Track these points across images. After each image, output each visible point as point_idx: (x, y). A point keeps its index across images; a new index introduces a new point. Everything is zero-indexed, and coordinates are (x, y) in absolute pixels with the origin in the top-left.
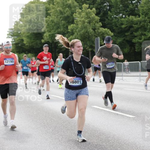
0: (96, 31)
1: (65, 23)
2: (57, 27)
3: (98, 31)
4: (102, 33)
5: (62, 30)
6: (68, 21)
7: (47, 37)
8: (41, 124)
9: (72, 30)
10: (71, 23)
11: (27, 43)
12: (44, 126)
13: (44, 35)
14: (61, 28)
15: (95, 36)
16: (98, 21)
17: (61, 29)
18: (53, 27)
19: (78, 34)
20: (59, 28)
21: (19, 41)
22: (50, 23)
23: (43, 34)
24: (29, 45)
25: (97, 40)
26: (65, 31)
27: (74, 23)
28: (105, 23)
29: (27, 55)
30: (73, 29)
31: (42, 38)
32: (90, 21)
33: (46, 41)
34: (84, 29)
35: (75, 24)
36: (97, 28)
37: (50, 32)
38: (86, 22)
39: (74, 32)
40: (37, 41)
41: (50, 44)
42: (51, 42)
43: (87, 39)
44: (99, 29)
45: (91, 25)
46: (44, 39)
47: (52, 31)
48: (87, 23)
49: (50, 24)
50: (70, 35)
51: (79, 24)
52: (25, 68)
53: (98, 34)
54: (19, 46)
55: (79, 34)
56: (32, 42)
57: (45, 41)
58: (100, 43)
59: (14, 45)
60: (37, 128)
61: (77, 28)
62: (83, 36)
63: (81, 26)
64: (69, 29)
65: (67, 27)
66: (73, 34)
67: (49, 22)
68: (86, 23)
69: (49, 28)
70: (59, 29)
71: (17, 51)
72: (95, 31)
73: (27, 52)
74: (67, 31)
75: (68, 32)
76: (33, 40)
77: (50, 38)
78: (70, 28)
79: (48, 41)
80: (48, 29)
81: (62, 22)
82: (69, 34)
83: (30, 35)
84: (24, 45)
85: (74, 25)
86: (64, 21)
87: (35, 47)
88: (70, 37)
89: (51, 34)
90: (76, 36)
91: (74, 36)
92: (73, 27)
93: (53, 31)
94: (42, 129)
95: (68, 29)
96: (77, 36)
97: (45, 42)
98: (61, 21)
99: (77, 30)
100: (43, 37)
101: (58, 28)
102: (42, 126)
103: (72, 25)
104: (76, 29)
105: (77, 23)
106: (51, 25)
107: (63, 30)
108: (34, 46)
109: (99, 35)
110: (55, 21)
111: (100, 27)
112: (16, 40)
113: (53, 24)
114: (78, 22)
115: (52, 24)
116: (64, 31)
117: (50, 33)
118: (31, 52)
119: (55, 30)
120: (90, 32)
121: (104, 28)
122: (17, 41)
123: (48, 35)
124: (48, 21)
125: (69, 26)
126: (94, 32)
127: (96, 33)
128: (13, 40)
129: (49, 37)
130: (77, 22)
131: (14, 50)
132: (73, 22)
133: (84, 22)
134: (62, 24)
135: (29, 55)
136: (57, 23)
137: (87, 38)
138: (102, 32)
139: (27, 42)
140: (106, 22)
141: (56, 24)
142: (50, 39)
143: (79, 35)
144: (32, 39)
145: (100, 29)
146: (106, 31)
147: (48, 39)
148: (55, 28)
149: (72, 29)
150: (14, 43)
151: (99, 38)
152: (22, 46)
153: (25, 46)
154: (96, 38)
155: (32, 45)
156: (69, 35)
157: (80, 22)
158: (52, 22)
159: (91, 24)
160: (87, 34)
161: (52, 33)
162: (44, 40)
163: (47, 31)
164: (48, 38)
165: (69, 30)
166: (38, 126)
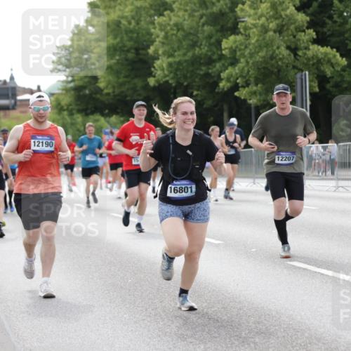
0: (300, 53)
1: (214, 32)
2: (191, 43)
3: (305, 54)
4: (315, 61)
5: (205, 49)
6: (222, 27)
7: (163, 70)
8: (146, 310)
9: (233, 51)
10: (229, 32)
11: (107, 87)
12: (155, 315)
13: (155, 65)
14: (201, 45)
15: (294, 67)
16: (303, 26)
17: (201, 49)
18: (181, 43)
19: (247, 62)
20: (197, 46)
21: (86, 80)
22: (172, 32)
23: (154, 63)
24: (114, 92)
25: (302, 79)
26: (214, 53)
27: (237, 31)
28: (324, 33)
29: (107, 119)
30: (237, 47)
31: (151, 74)
32: (283, 26)
33: (162, 82)
34: (265, 49)
35: (242, 34)
36: (302, 45)
37: (171, 55)
38: (271, 30)
39: (237, 57)
40: (136, 81)
41: (172, 90)
42: (174, 85)
43: (274, 76)
44: (307, 48)
45: (286, 38)
46: (154, 77)
47: (176, 54)
48: (275, 32)
49: (173, 35)
50: (226, 64)
51: (251, 35)
52: (89, 158)
53: (305, 61)
54: (85, 96)
55: (251, 62)
56: (121, 85)
57: (157, 81)
58: (310, 86)
59: (72, 92)
60: (135, 322)
61: (246, 47)
62: (264, 68)
63: (257, 41)
64: (223, 47)
65: (219, 43)
66: (234, 62)
67: (169, 28)
68: (271, 33)
69: (168, 44)
70: (197, 49)
71: (81, 108)
72: (296, 55)
73: (107, 111)
74: (219, 53)
75: (221, 57)
76: (126, 77)
77: (171, 72)
78: (226, 46)
79: (167, 82)
80: (167, 48)
81: (206, 28)
82: (223, 62)
83: (115, 64)
84: (100, 90)
85: (239, 38)
86: (211, 26)
87: (128, 98)
88: (227, 71)
89: (175, 62)
90: (243, 68)
91: (237, 68)
92: (235, 42)
93: (181, 53)
94: (149, 324)
95: (221, 50)
96: (246, 69)
97: (157, 85)
98: (203, 25)
99: (247, 52)
100: (152, 72)
101: (194, 45)
102: (150, 316)
103: (232, 38)
104: (243, 47)
105: (245, 32)
106: (174, 37)
107: (207, 51)
108: (126, 96)
109: (307, 66)
110: (185, 27)
111: (310, 43)
112: (76, 78)
113: (180, 34)
114: (251, 28)
115: (176, 35)
116: (209, 53)
117: (171, 60)
118: (119, 111)
119: (185, 51)
120: (281, 56)
121: (322, 46)
122: (81, 79)
123: (165, 65)
124: (165, 26)
125: (224, 40)
126: (292, 55)
127: (298, 60)
128: (70, 79)
129: (168, 70)
130: (246, 28)
131: (71, 105)
132: (234, 30)
133: (265, 30)
134: (206, 34)
135: (114, 119)
136: (192, 31)
137: (272, 72)
138: (317, 57)
139: (109, 83)
140: (325, 30)
141: (187, 35)
142: (172, 75)
143: (250, 64)
144: (123, 75)
145: (311, 47)
146: (326, 54)
147: (166, 76)
148: (185, 47)
149: (234, 48)
150: (72, 85)
151: (307, 73)
152: (94, 96)
153: (101, 94)
154: (298, 75)
155: (122, 92)
156: (223, 65)
157: (255, 30)
158: (178, 30)
159: (285, 33)
160: (273, 62)
161: (177, 59)
162: (156, 78)
163: (164, 53)
164: (166, 72)
165: (224, 52)
166: (137, 316)
